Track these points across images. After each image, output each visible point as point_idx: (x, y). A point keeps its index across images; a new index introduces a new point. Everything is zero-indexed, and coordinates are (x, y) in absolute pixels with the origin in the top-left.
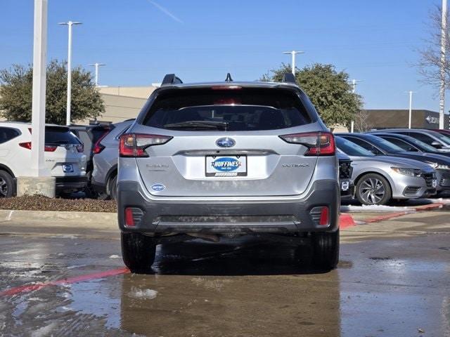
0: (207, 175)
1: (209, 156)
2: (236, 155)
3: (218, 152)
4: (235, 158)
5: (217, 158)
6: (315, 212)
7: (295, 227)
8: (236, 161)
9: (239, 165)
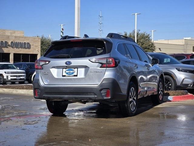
0: (63, 76)
1: (64, 68)
2: (74, 68)
3: (67, 67)
4: (73, 69)
5: (67, 69)
6: (103, 92)
7: (95, 98)
8: (74, 70)
9: (75, 72)
